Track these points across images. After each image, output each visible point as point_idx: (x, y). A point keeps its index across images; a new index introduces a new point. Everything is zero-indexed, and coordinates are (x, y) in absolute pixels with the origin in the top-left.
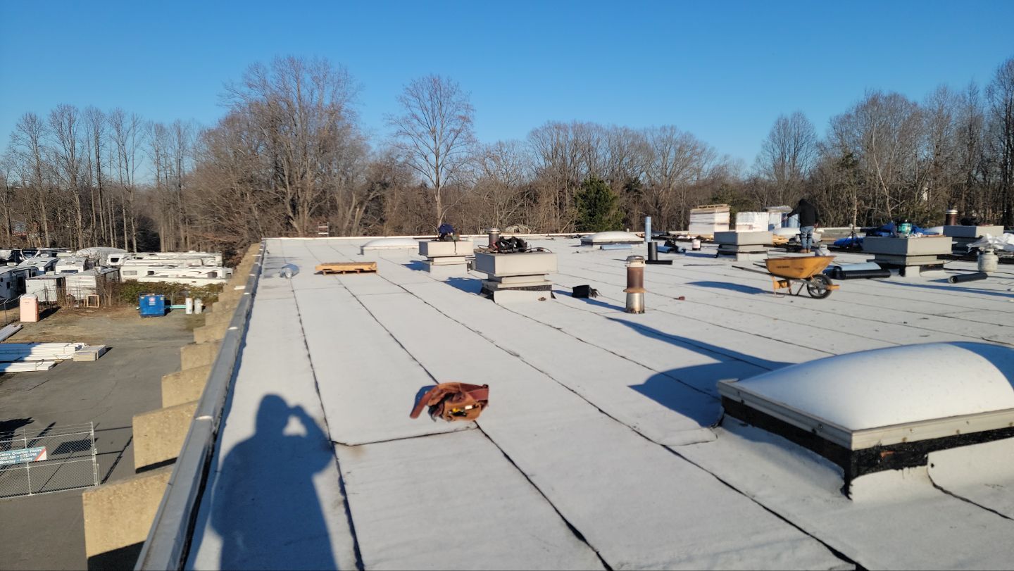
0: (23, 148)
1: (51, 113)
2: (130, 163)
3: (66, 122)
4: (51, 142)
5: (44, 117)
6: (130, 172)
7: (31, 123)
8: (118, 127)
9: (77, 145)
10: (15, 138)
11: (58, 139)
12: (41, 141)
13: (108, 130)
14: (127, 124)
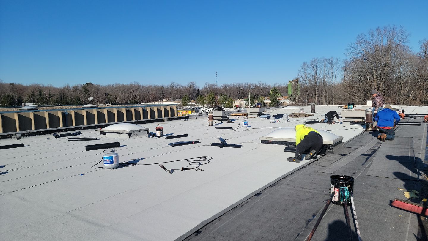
0: (302, 74)
2: (334, 77)
3: (315, 64)
4: (310, 71)
5: (309, 62)
6: (334, 80)
7: (305, 66)
8: (331, 64)
9: (318, 72)
10: (300, 71)
11: (312, 71)
12: (307, 72)
13: (328, 65)
14: (334, 62)
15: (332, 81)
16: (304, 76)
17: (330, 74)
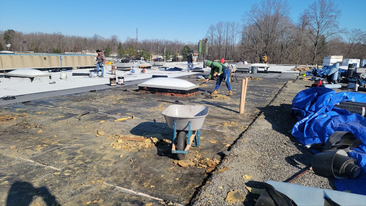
1: (216, 24)
2: (234, 39)
3: (220, 26)
4: (216, 33)
7: (212, 28)
8: (233, 27)
9: (222, 34)
10: (208, 32)
11: (218, 33)
12: (214, 33)
13: (230, 28)
14: (235, 26)
15: (233, 43)
16: (211, 36)
17: (231, 36)
